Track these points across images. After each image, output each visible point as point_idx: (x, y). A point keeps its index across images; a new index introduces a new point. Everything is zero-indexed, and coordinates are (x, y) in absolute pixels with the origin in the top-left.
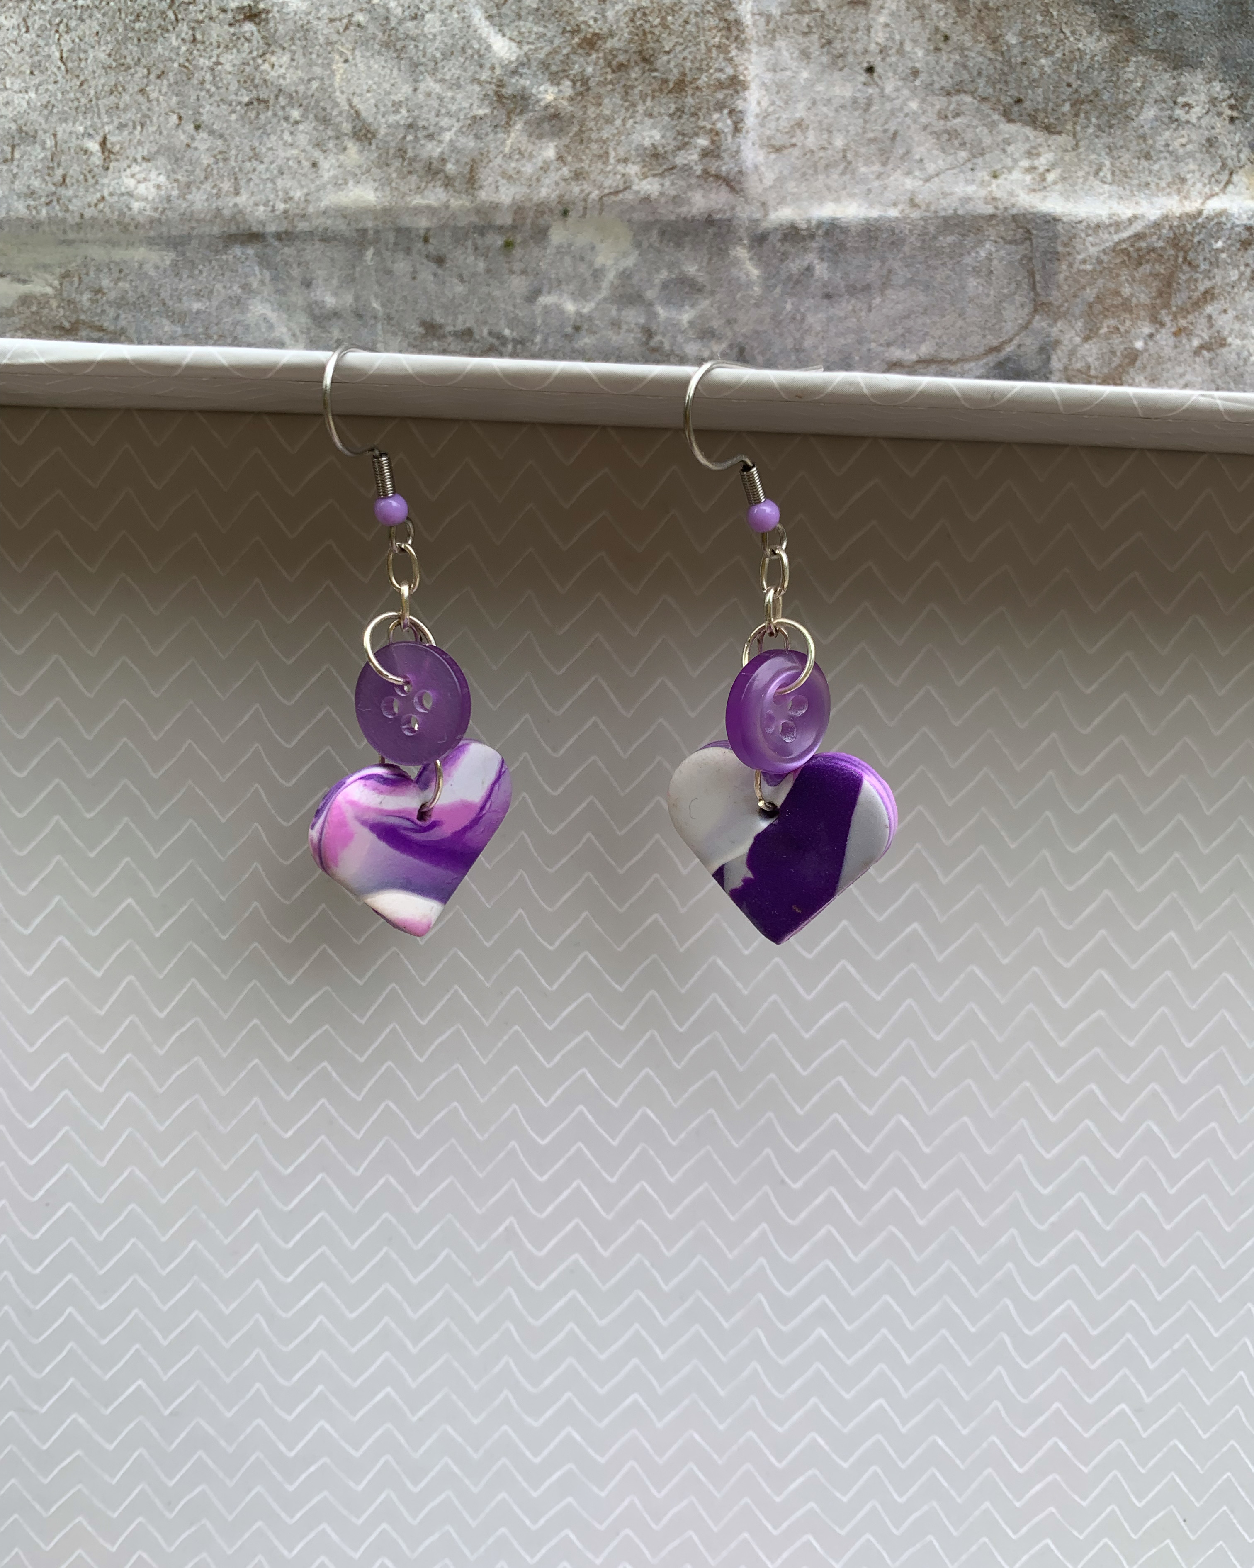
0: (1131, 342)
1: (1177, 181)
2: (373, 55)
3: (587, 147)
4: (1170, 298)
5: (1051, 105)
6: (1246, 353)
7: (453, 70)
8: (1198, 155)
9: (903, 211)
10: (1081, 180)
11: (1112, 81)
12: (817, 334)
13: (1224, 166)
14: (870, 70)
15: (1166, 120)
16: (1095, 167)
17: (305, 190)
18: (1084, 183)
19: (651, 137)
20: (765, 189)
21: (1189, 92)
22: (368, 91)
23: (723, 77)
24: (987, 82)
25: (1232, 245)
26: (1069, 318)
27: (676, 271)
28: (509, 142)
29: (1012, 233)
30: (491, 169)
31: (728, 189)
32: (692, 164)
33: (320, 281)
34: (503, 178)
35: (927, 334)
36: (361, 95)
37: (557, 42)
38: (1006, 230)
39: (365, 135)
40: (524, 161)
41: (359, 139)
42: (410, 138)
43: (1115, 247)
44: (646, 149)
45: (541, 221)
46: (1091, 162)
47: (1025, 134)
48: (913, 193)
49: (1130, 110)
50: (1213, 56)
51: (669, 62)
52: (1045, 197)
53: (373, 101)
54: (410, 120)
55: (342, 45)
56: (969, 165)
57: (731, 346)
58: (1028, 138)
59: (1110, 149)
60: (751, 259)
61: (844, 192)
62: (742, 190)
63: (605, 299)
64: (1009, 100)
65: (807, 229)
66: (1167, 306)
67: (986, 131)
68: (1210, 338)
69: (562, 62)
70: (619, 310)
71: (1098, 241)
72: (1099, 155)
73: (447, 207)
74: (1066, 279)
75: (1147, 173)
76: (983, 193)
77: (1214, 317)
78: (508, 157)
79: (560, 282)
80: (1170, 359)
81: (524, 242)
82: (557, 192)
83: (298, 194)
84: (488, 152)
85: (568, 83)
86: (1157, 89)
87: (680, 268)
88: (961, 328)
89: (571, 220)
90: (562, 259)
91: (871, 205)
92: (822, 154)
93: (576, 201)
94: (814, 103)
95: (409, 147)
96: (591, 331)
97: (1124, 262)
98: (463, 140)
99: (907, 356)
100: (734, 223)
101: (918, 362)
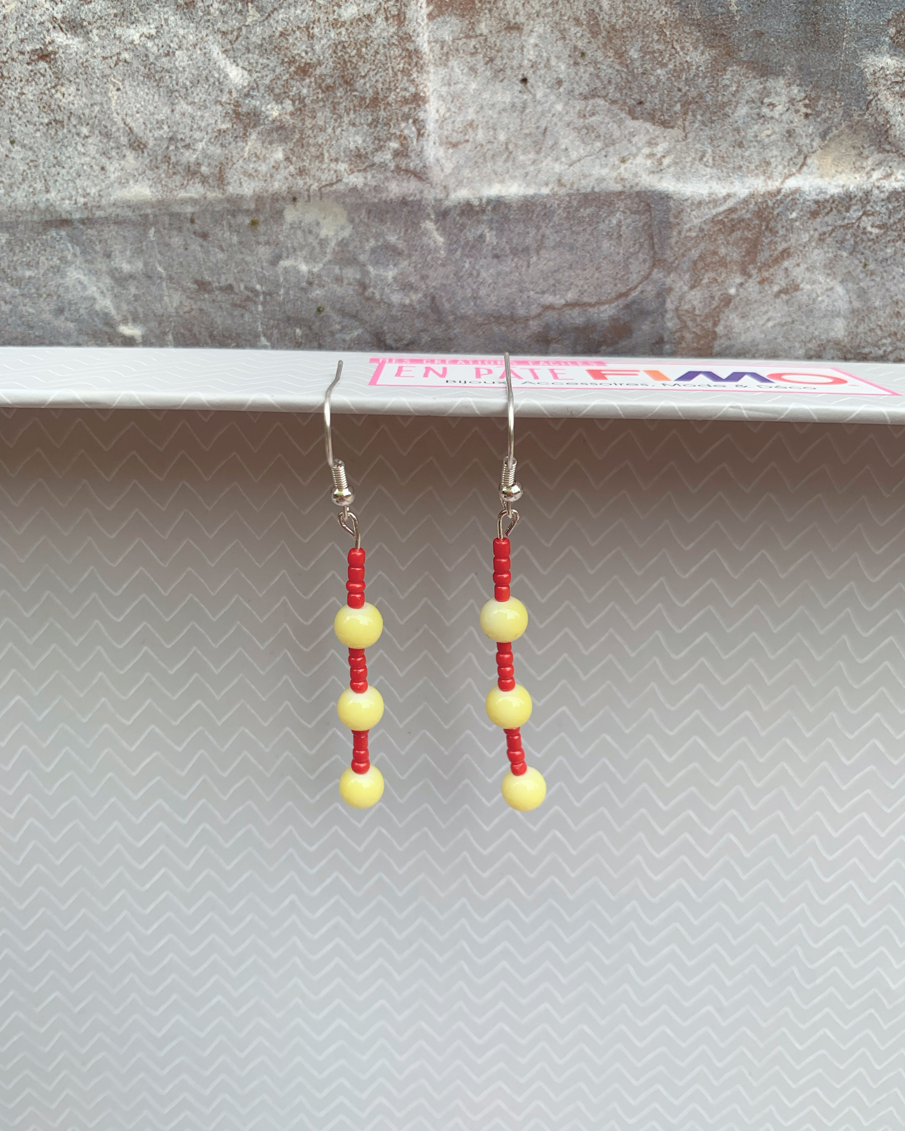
0: (726, 289)
1: (764, 164)
2: (138, 84)
3: (307, 150)
4: (756, 256)
5: (665, 105)
6: (814, 295)
7: (201, 95)
8: (780, 143)
9: (553, 189)
10: (689, 164)
11: (713, 86)
12: (490, 285)
13: (800, 152)
14: (524, 81)
15: (756, 117)
16: (700, 154)
17: (98, 188)
18: (691, 167)
19: (355, 142)
20: (446, 176)
21: (773, 95)
22: (138, 112)
23: (407, 94)
24: (616, 88)
25: (804, 215)
26: (679, 271)
27: (381, 240)
28: (247, 149)
29: (636, 206)
30: (236, 169)
31: (416, 179)
32: (387, 161)
33: (117, 253)
34: (245, 175)
35: (572, 284)
36: (132, 115)
37: (278, 70)
38: (632, 203)
39: (139, 146)
40: (260, 162)
41: (134, 149)
42: (172, 147)
43: (713, 219)
44: (351, 151)
45: (277, 206)
46: (696, 150)
47: (646, 128)
48: (560, 175)
49: (727, 109)
50: (792, 66)
51: (365, 84)
52: (662, 178)
53: (141, 120)
54: (171, 134)
55: (114, 77)
56: (603, 153)
57: (425, 296)
58: (648, 131)
59: (711, 139)
60: (437, 230)
61: (507, 176)
62: (427, 179)
63: (330, 262)
64: (633, 102)
65: (480, 205)
66: (753, 261)
67: (615, 126)
68: (787, 285)
69: (283, 86)
70: (340, 269)
71: (700, 214)
72: (703, 144)
73: (205, 198)
74: (676, 243)
75: (740, 158)
76: (614, 174)
77: (790, 269)
78: (248, 160)
79: (295, 250)
80: (756, 301)
81: (266, 220)
82: (287, 185)
83: (93, 191)
84: (232, 157)
85: (289, 102)
86: (748, 92)
87: (384, 238)
88: (598, 279)
89: (299, 204)
90: (295, 233)
91: (528, 185)
92: (489, 146)
93: (302, 191)
94: (482, 108)
95: (172, 154)
96: (321, 286)
97: (720, 230)
98: (212, 148)
99: (557, 300)
100: (423, 203)
101: (565, 305)
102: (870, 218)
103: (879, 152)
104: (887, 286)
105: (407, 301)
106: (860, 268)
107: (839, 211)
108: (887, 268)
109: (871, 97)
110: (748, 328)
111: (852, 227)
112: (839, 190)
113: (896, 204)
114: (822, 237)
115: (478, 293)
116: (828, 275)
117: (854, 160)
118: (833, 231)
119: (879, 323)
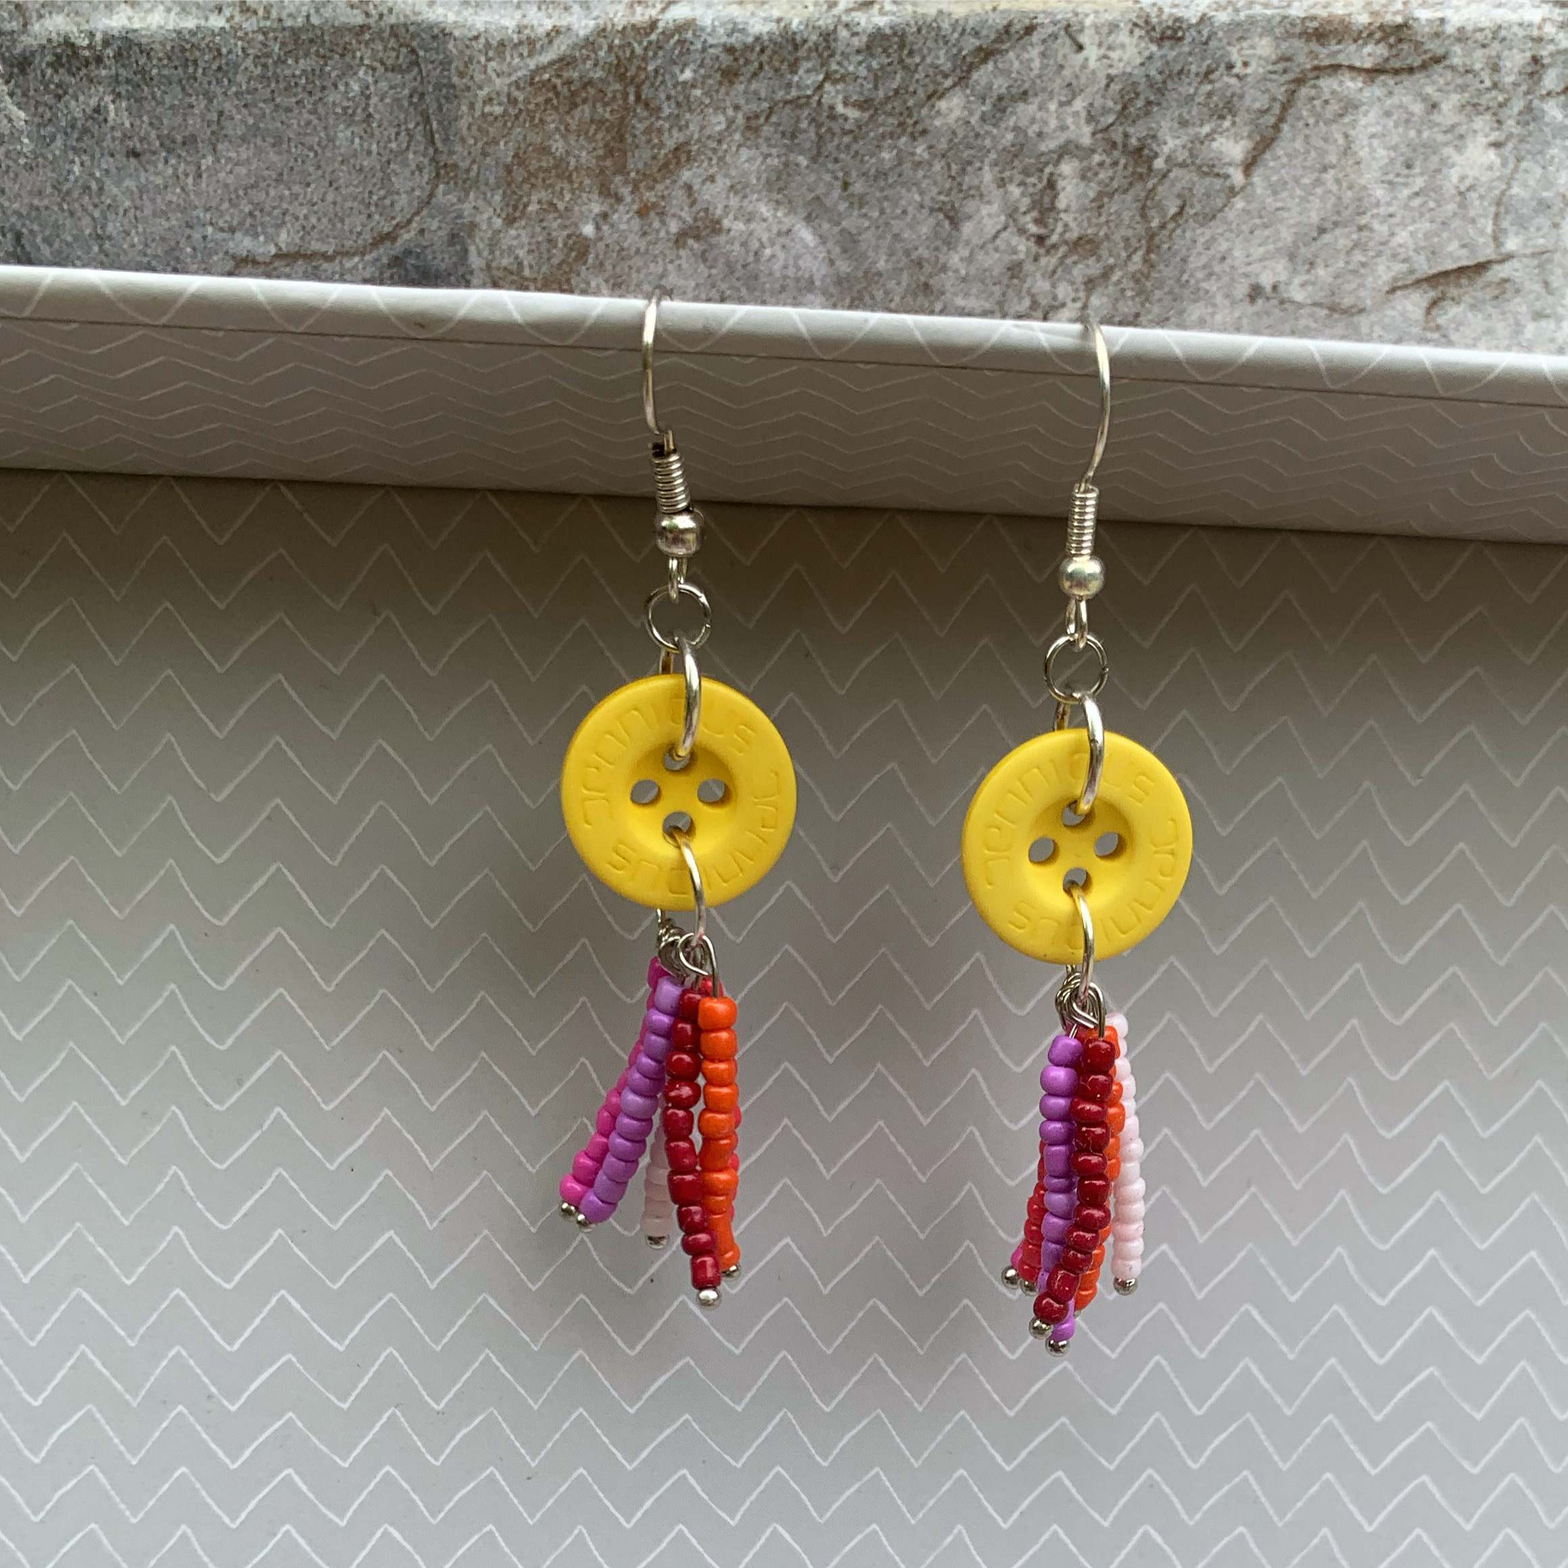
0: (576, 225)
4: (625, 158)
6: (755, 245)
9: (231, 19)
12: (127, 211)
25: (709, 76)
26: (482, 188)
29: (393, 54)
35: (286, 212)
38: (385, 49)
43: (532, 78)
68: (695, 220)
74: (469, 128)
77: (696, 187)
80: (639, 253)
88: (334, 203)
91: (183, 10)
97: (548, 101)
101: (276, 256)
102: (839, 87)
104: (895, 230)
106: (836, 192)
107: (777, 71)
108: (889, 192)
111: (807, 104)
112: (772, 26)
113: (885, 60)
114: (754, 123)
116: (778, 203)
118: (772, 111)
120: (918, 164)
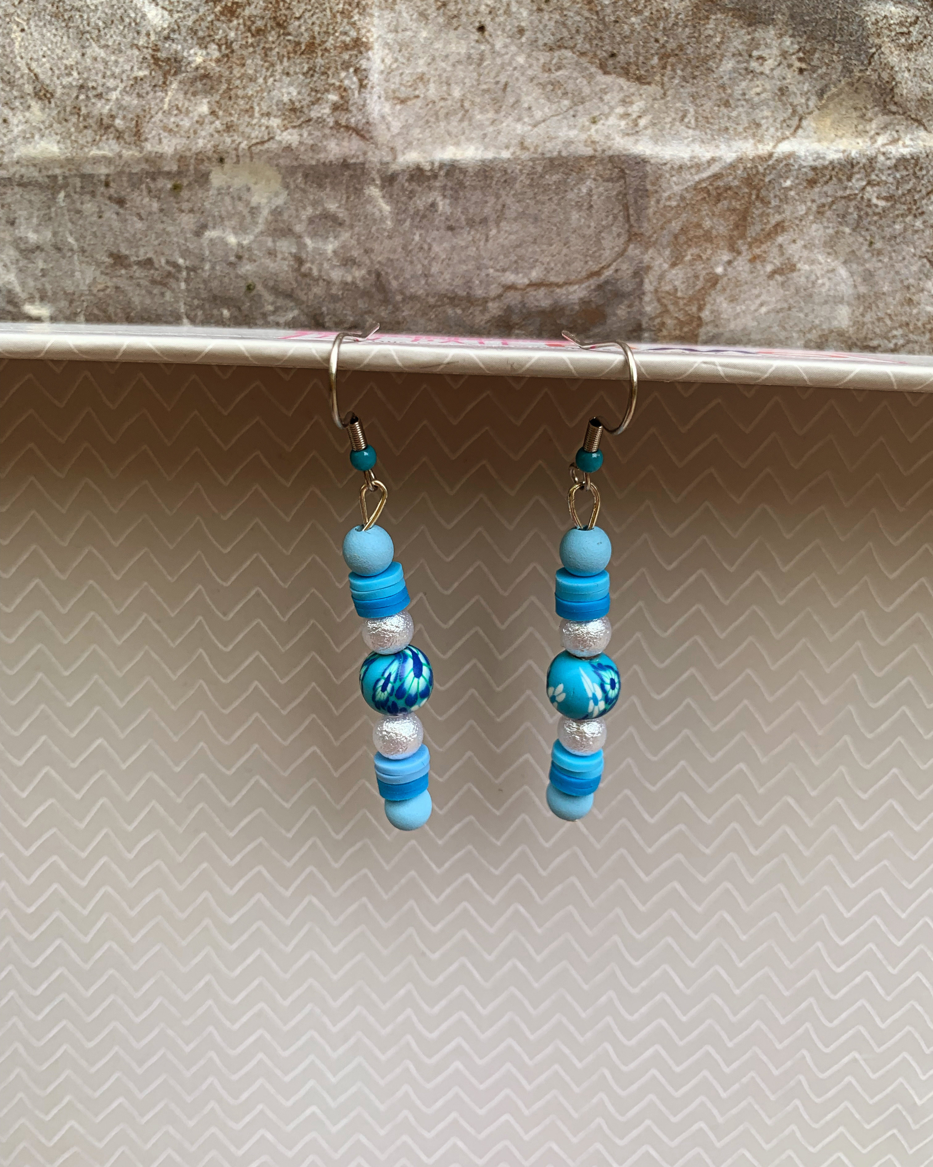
0: (712, 267)
1: (753, 126)
2: (45, 25)
3: (236, 103)
4: (745, 229)
5: (641, 58)
6: (813, 277)
7: (115, 37)
8: (771, 103)
9: (514, 153)
10: (668, 126)
11: (694, 37)
12: (443, 261)
13: (794, 112)
14: (481, 29)
15: (743, 72)
16: (681, 114)
18: (671, 129)
19: (289, 93)
20: (393, 137)
21: (763, 47)
22: (44, 56)
23: (348, 39)
24: (585, 39)
25: (800, 184)
26: (658, 247)
27: (320, 209)
28: (167, 100)
29: (608, 172)
30: (155, 123)
31: (358, 138)
32: (325, 116)
33: (22, 219)
34: (165, 131)
35: (537, 260)
36: (37, 60)
37: (202, 10)
38: (605, 169)
39: (45, 95)
40: (182, 116)
41: (40, 99)
42: (82, 97)
43: (696, 186)
44: (285, 104)
45: (202, 167)
46: (677, 109)
47: (620, 85)
48: (523, 137)
49: (711, 63)
50: (783, 14)
51: (300, 27)
52: (637, 140)
53: (48, 65)
54: (81, 81)
55: (18, 16)
56: (572, 112)
57: (369, 272)
58: (622, 88)
59: (694, 97)
60: (384, 197)
61: (463, 137)
62: (371, 138)
63: (262, 233)
64: (604, 54)
65: (431, 170)
66: (743, 236)
67: (585, 82)
68: (782, 264)
69: (208, 28)
70: (274, 241)
71: (681, 181)
72: (684, 103)
73: (121, 157)
74: (655, 213)
75: (726, 119)
76: (583, 136)
77: (784, 246)
78: (168, 113)
79: (222, 219)
80: (746, 283)
81: (190, 184)
82: (212, 143)
84: (150, 109)
85: (214, 46)
86: (735, 43)
87: (323, 205)
88: (566, 255)
89: (227, 166)
90: (223, 199)
91: (486, 148)
92: (442, 103)
93: (229, 150)
94: (434, 59)
95: (82, 105)
96: (251, 260)
97: (704, 199)
98: (127, 98)
99: (521, 280)
100: (367, 166)
101: (529, 285)
102: (876, 188)
103: (884, 114)
104: (897, 268)
105: (349, 279)
106: (865, 247)
107: (840, 180)
108: (896, 247)
109: (873, 50)
110: (738, 314)
111: (855, 199)
112: (840, 155)
113: (905, 173)
114: (821, 210)
115: (430, 270)
116: (829, 254)
117: (856, 123)
118: (833, 202)
119: (889, 311)
120: (916, 232)
